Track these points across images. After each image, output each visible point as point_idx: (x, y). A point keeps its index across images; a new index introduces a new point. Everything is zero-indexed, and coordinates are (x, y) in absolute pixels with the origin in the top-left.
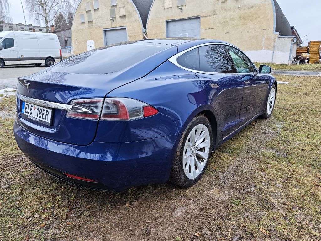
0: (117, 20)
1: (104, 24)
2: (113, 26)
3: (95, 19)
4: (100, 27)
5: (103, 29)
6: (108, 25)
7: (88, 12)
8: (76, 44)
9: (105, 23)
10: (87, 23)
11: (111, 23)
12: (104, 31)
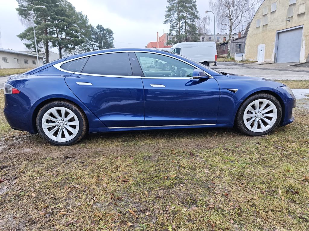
0: (293, 19)
1: (278, 25)
2: (287, 27)
3: (270, 22)
4: (273, 30)
5: (277, 31)
6: (282, 26)
7: (264, 16)
8: (249, 48)
9: (280, 25)
10: (261, 27)
11: (286, 23)
12: (277, 33)
